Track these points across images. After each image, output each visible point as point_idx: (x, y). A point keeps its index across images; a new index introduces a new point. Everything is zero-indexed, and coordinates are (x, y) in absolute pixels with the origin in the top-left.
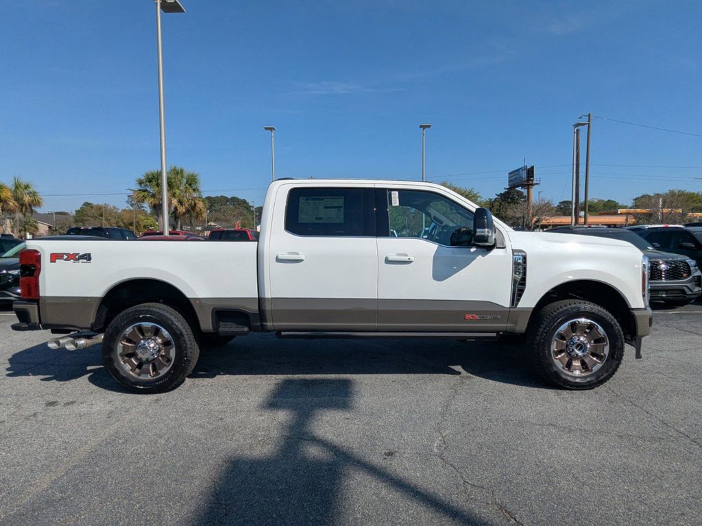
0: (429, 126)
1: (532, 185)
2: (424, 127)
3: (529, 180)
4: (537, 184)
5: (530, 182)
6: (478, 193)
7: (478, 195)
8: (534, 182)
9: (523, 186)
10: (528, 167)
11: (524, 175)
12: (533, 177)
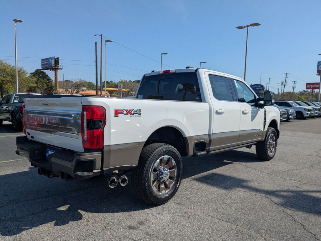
0: (21, 21)
1: (58, 69)
2: (16, 21)
3: (56, 66)
4: (61, 69)
5: (57, 67)
6: (27, 71)
7: (26, 72)
8: (59, 68)
9: (51, 69)
10: (55, 58)
11: (53, 63)
12: (58, 64)
